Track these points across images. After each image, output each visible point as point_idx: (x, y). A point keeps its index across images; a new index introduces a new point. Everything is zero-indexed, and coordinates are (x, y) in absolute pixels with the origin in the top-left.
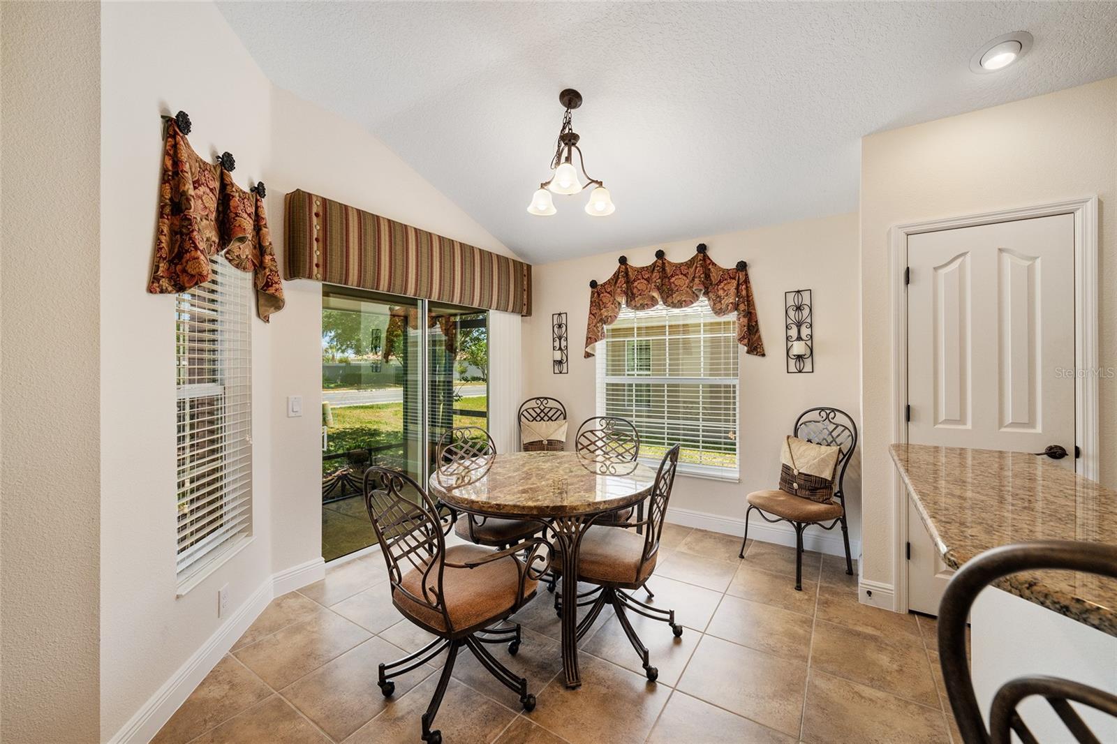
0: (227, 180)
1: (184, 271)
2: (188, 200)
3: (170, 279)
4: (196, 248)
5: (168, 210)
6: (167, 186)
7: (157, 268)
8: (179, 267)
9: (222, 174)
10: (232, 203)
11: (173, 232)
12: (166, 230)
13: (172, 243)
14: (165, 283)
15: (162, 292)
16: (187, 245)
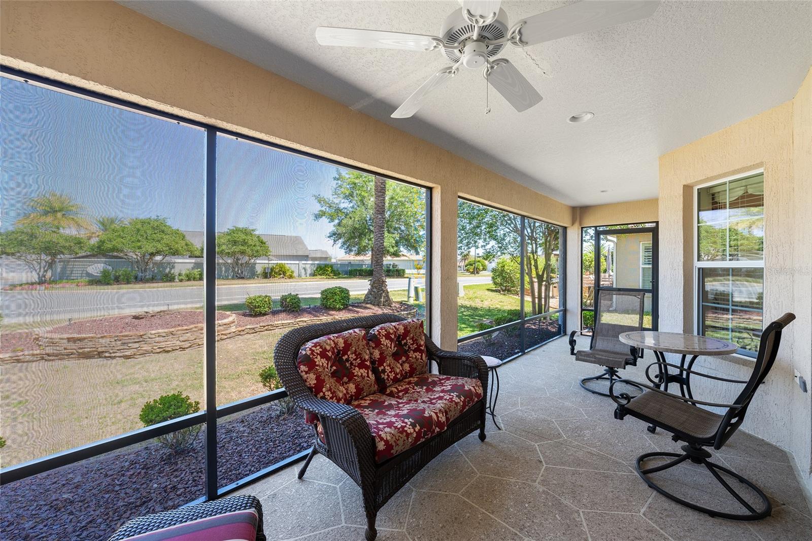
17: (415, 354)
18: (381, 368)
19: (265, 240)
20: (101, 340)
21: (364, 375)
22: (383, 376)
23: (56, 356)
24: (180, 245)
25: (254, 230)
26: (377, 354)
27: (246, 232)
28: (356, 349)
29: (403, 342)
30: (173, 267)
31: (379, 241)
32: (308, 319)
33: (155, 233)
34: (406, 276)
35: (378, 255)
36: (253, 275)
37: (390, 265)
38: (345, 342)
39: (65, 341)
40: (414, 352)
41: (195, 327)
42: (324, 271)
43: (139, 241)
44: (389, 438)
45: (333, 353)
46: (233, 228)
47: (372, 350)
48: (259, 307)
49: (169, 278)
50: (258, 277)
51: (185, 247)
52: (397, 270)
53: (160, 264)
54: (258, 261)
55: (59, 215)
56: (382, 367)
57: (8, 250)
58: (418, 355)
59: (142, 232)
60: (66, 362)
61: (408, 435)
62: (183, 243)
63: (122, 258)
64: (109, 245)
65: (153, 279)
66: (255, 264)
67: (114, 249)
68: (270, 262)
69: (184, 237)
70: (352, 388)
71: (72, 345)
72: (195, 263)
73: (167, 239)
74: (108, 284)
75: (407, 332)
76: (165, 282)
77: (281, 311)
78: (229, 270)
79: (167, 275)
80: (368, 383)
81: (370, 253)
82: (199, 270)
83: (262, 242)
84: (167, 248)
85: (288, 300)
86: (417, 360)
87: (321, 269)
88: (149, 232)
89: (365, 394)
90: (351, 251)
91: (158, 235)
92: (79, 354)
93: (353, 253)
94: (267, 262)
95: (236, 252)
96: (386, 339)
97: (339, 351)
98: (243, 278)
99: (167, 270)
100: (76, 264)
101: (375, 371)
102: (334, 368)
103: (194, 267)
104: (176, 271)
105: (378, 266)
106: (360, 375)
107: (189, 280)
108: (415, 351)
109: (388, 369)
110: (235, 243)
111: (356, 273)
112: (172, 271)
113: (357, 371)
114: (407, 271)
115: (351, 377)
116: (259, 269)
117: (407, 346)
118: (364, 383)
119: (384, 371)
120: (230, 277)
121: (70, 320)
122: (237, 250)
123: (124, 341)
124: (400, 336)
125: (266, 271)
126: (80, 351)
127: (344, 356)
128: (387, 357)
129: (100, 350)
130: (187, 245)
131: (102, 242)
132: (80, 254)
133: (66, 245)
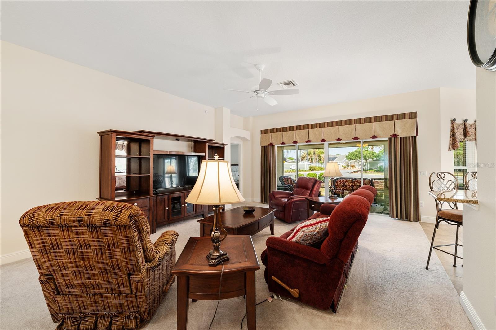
0: (466, 124)
1: (455, 146)
2: (455, 134)
3: (452, 148)
4: (457, 142)
5: (452, 136)
6: (452, 132)
7: (450, 147)
8: (454, 146)
9: (465, 123)
10: (467, 129)
11: (453, 140)
12: (451, 140)
13: (453, 141)
14: (451, 149)
15: (451, 150)
16: (455, 142)
57: (353, 158)
131: (379, 154)
132: (374, 159)
133: (369, 155)
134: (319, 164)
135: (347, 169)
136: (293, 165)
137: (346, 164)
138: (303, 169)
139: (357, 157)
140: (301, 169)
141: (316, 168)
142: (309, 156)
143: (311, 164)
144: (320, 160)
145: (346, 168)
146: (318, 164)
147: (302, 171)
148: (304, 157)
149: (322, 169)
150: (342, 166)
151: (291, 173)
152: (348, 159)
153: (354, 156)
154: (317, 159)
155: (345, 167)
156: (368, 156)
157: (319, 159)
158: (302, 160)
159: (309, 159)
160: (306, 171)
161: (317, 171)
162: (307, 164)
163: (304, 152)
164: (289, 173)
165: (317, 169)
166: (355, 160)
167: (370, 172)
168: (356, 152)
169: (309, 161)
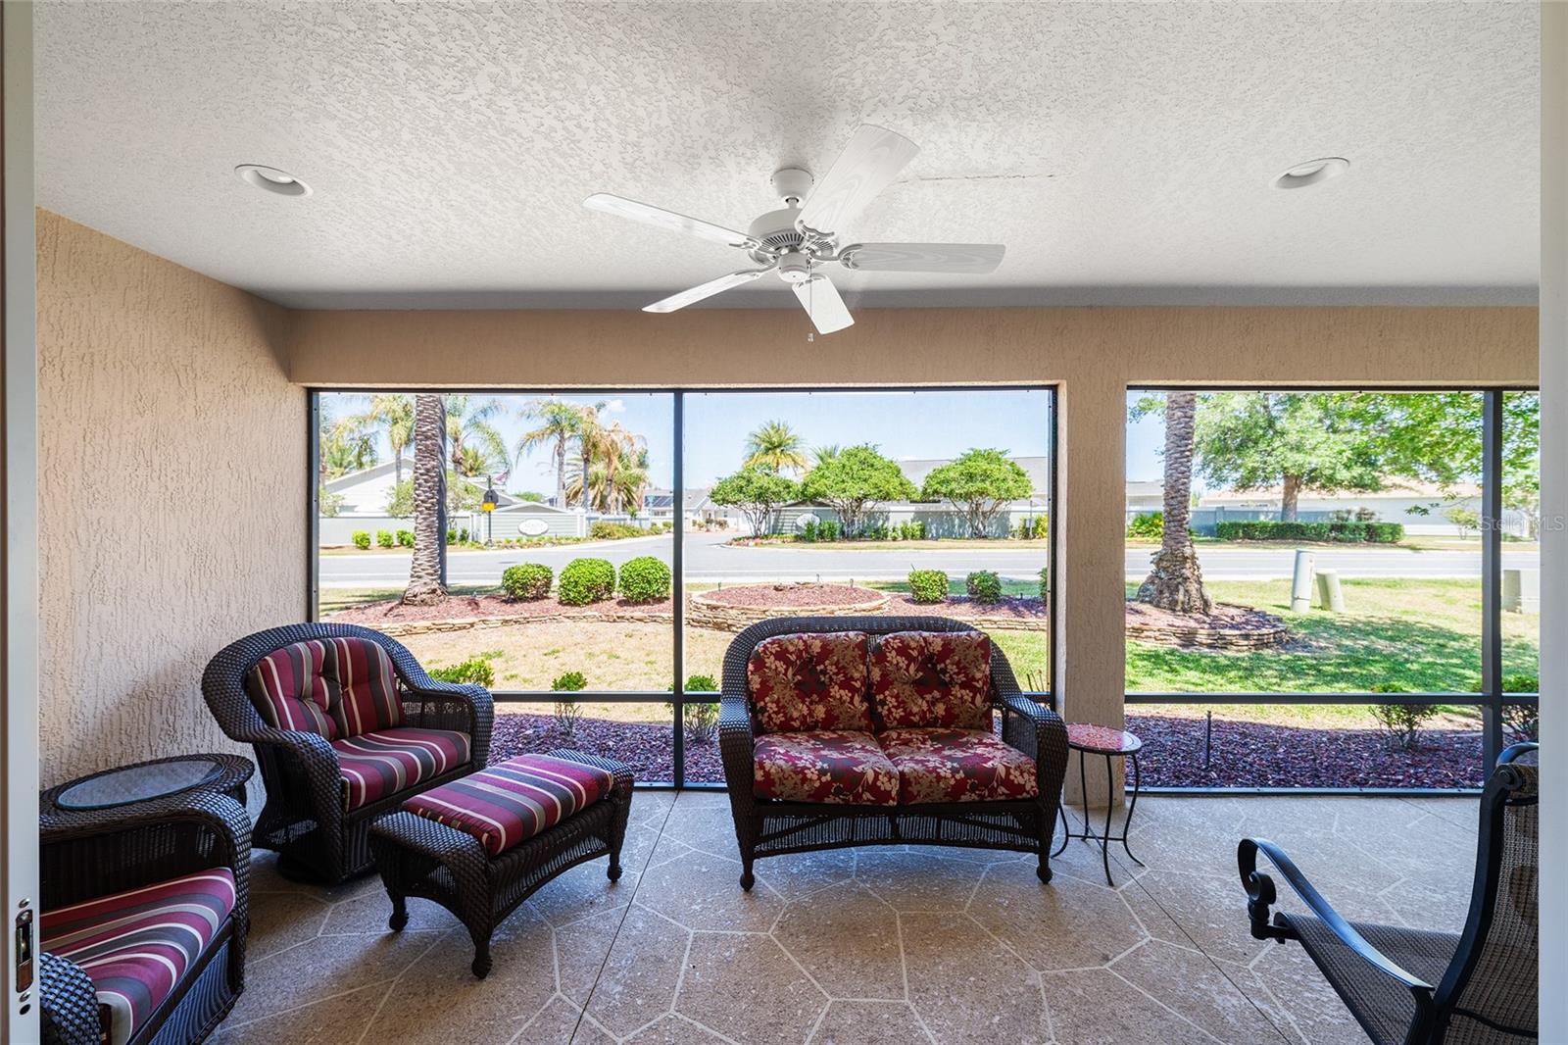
17: (963, 691)
18: (879, 697)
19: (1023, 469)
20: (730, 611)
21: (844, 698)
22: (880, 710)
23: (698, 622)
24: (892, 486)
25: (1003, 453)
26: (876, 674)
27: (990, 457)
28: (838, 660)
29: (939, 667)
30: (887, 519)
31: (1176, 469)
32: (1001, 619)
33: (862, 469)
34: (1404, 542)
35: (1172, 498)
36: (1005, 532)
37: (1349, 512)
38: (824, 647)
39: (705, 607)
40: (961, 688)
41: (824, 609)
42: (1151, 526)
43: (843, 481)
44: (773, 770)
45: (799, 657)
46: (968, 452)
47: (871, 667)
48: (924, 589)
49: (879, 535)
50: (1013, 536)
51: (899, 488)
52: (1369, 528)
53: (871, 514)
54: (1014, 508)
55: (778, 451)
56: (882, 697)
57: (730, 498)
58: (967, 694)
59: (847, 469)
60: (704, 631)
61: (805, 779)
62: (896, 481)
63: (829, 506)
64: (811, 490)
65: (861, 536)
66: (1009, 512)
67: (818, 494)
68: (1034, 509)
69: (899, 471)
70: (820, 711)
71: (710, 614)
72: (916, 512)
73: (877, 477)
74: (812, 541)
75: (947, 649)
76: (874, 540)
77: (966, 600)
78: (966, 523)
79: (877, 531)
80: (847, 712)
81: (1282, 482)
82: (920, 522)
83: (1018, 474)
84: (876, 491)
85: (976, 582)
86: (962, 703)
87: (1143, 522)
88: (855, 468)
89: (841, 726)
90: (1222, 480)
91: (865, 471)
92: (715, 624)
93: (1225, 487)
94: (1028, 508)
95: (972, 493)
96: (897, 654)
97: (811, 659)
98: (985, 537)
99: (880, 523)
100: (787, 513)
101: (868, 697)
102: (800, 678)
103: (915, 518)
104: (889, 525)
105: (1172, 524)
106: (838, 697)
107: (905, 538)
108: (963, 686)
109: (892, 701)
110: (971, 477)
111: (1237, 532)
112: (885, 526)
113: (835, 691)
114: (1408, 529)
115: (824, 695)
116: (1015, 522)
117: (948, 675)
118: (841, 710)
119: (883, 703)
120: (967, 536)
121: (719, 585)
122: (973, 489)
123: (748, 616)
124: (932, 655)
125: (1027, 526)
126: (715, 620)
127: (819, 665)
128: (895, 682)
129: (730, 622)
130: (901, 484)
131: (806, 485)
132: (789, 502)
133: (777, 490)
134: (626, 516)
135: (708, 531)
136: (529, 521)
137: (704, 516)
138: (569, 535)
139: (742, 495)
140: (564, 535)
141: (615, 528)
142: (593, 488)
143: (598, 514)
144: (630, 502)
145: (704, 529)
146: (622, 517)
147: (563, 541)
148: (577, 493)
149: (635, 533)
150: (694, 523)
151: (519, 550)
152: (716, 501)
153: (734, 490)
154: (620, 498)
155: (701, 526)
156: (773, 493)
157: (626, 499)
158: (568, 504)
159: (595, 498)
160: (579, 540)
161: (619, 538)
162: (587, 515)
163: (575, 476)
164: (512, 551)
165: (620, 535)
166: (735, 503)
167: (779, 542)
168: (738, 477)
169: (592, 505)
